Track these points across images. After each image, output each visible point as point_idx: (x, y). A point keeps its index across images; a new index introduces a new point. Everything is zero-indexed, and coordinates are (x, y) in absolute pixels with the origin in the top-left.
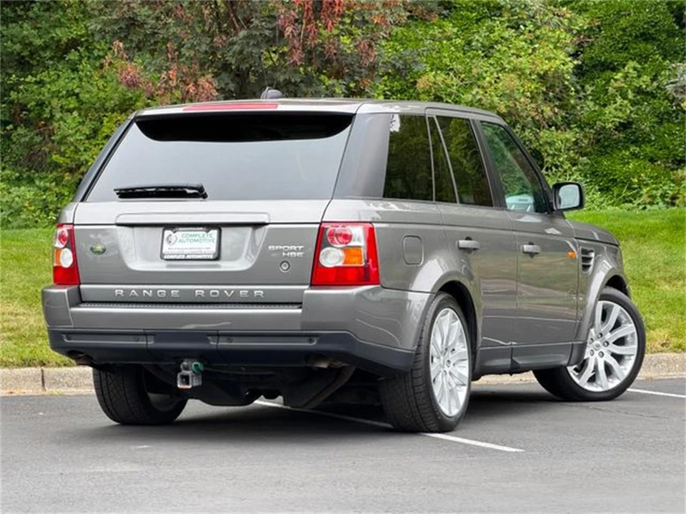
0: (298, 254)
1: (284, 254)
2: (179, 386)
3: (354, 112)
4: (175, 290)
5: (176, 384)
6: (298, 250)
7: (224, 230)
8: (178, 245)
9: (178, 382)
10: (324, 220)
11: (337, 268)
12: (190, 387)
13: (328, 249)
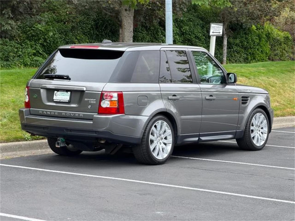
0: (94, 102)
1: (90, 102)
2: (56, 146)
3: (124, 50)
4: (57, 112)
5: (55, 145)
6: (94, 101)
7: (72, 92)
8: (58, 96)
9: (56, 145)
10: (103, 90)
11: (107, 108)
12: (59, 147)
13: (104, 101)
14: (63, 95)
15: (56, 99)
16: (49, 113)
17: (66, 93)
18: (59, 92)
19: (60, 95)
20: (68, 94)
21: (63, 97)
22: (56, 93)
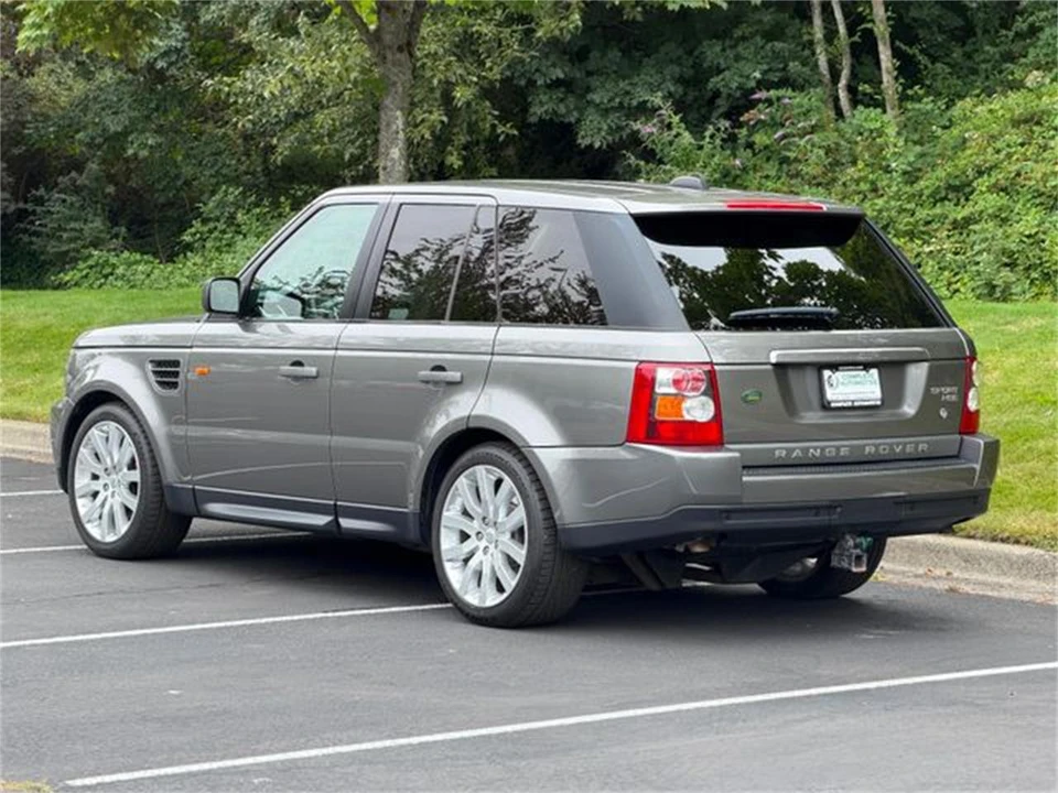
14: (857, 383)
15: (834, 398)
16: (818, 453)
17: (864, 372)
18: (838, 374)
19: (846, 382)
20: (872, 375)
21: (859, 388)
22: (830, 377)
